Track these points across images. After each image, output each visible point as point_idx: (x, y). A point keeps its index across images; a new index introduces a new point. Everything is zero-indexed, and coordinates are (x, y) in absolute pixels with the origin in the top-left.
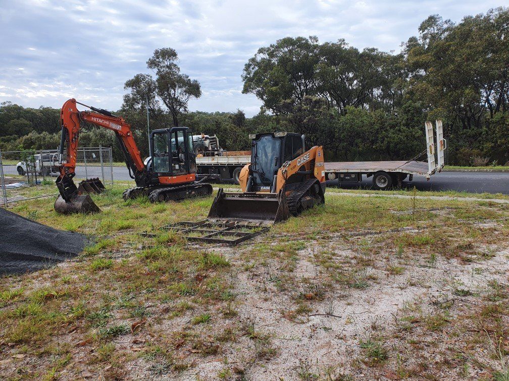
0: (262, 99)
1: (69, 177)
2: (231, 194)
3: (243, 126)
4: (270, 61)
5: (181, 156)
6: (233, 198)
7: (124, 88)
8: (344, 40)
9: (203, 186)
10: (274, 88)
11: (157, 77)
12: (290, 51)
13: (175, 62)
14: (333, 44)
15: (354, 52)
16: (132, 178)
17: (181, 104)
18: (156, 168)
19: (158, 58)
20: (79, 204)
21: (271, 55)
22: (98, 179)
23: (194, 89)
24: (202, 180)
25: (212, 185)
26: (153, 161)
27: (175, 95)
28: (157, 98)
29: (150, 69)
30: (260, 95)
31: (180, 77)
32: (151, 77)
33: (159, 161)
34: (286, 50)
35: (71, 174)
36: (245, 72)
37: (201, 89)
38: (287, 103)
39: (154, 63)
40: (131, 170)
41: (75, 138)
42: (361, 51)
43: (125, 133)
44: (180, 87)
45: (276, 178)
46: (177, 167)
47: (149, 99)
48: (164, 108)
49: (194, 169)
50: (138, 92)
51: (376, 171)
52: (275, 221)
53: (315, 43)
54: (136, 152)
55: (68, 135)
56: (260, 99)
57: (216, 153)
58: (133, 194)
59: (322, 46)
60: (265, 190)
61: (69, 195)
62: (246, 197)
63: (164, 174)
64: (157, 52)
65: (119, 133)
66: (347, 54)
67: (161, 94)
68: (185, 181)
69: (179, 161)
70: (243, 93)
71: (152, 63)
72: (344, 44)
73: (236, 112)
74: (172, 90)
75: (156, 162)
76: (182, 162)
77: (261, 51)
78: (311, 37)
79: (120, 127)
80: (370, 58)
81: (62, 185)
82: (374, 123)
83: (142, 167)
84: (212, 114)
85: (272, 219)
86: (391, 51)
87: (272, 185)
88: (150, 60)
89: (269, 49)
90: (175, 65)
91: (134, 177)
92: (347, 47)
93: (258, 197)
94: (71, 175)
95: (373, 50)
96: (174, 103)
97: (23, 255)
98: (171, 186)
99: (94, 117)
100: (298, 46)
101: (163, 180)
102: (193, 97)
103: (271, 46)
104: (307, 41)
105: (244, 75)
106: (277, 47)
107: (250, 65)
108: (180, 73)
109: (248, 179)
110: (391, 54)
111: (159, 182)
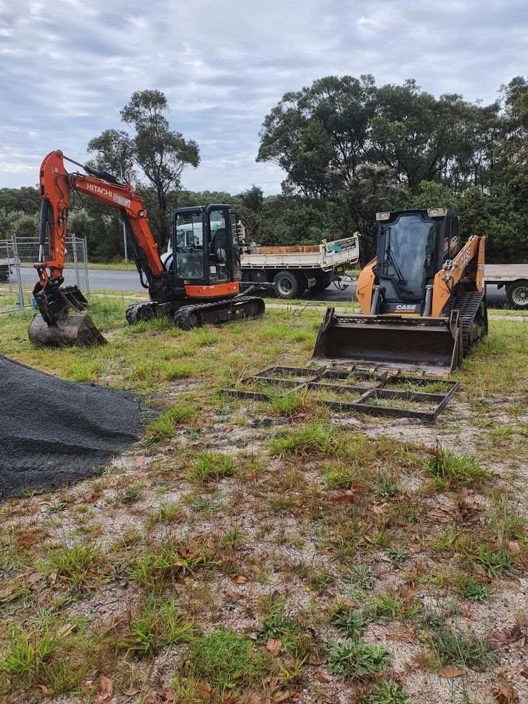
0: (287, 170)
1: (55, 285)
2: (349, 317)
3: (261, 210)
4: (299, 113)
5: (221, 252)
6: (354, 326)
7: (88, 150)
8: (414, 82)
9: (252, 301)
10: (309, 154)
11: (136, 134)
12: (332, 99)
13: (163, 113)
14: (398, 87)
15: (426, 100)
16: (146, 287)
17: (170, 176)
18: (181, 270)
19: (137, 105)
20: (72, 330)
21: (303, 105)
22: (76, 287)
23: (190, 154)
24: (246, 291)
25: (265, 300)
26: (175, 258)
27: (161, 162)
28: (137, 167)
29: (125, 123)
30: (284, 164)
31: (170, 136)
32: (127, 135)
33: (185, 261)
34: (325, 95)
35: (58, 279)
36: (265, 128)
37: (200, 154)
38: (336, 175)
39: (131, 114)
40: (144, 274)
41: (63, 219)
42: (437, 99)
43: (136, 212)
44: (170, 151)
45: (432, 290)
46: (213, 270)
47: (124, 169)
48: (146, 182)
49: (238, 275)
50: (107, 158)
51: (513, 279)
52: (453, 369)
53: (370, 86)
54: (152, 245)
55: (52, 212)
56: (285, 170)
57: (245, 249)
58: (144, 313)
59: (381, 91)
60: (406, 311)
61: (55, 315)
62: (380, 323)
63: (194, 282)
64: (135, 97)
65: (128, 211)
66: (419, 102)
67: (141, 161)
68: (227, 292)
69: (216, 260)
70: (257, 161)
71: (129, 114)
72: (414, 87)
73: (250, 188)
74: (159, 155)
75: (181, 261)
76: (222, 262)
77: (287, 97)
78: (363, 78)
79: (129, 201)
80: (451, 109)
81: (44, 298)
82: (466, 207)
83: (161, 269)
84: (199, 194)
85: (446, 364)
86: (478, 101)
87: (424, 303)
88: (125, 108)
89: (300, 94)
90: (162, 118)
91: (148, 285)
92: (418, 93)
93: (405, 324)
94: (57, 282)
95: (454, 97)
96: (160, 175)
97: (45, 443)
98: (205, 300)
99: (90, 183)
100: (344, 91)
101: (193, 291)
102: (189, 166)
103: (304, 90)
104: (357, 82)
105: (263, 133)
106: (313, 92)
107: (274, 118)
108: (170, 130)
109: (373, 291)
110: (476, 104)
111: (186, 295)
